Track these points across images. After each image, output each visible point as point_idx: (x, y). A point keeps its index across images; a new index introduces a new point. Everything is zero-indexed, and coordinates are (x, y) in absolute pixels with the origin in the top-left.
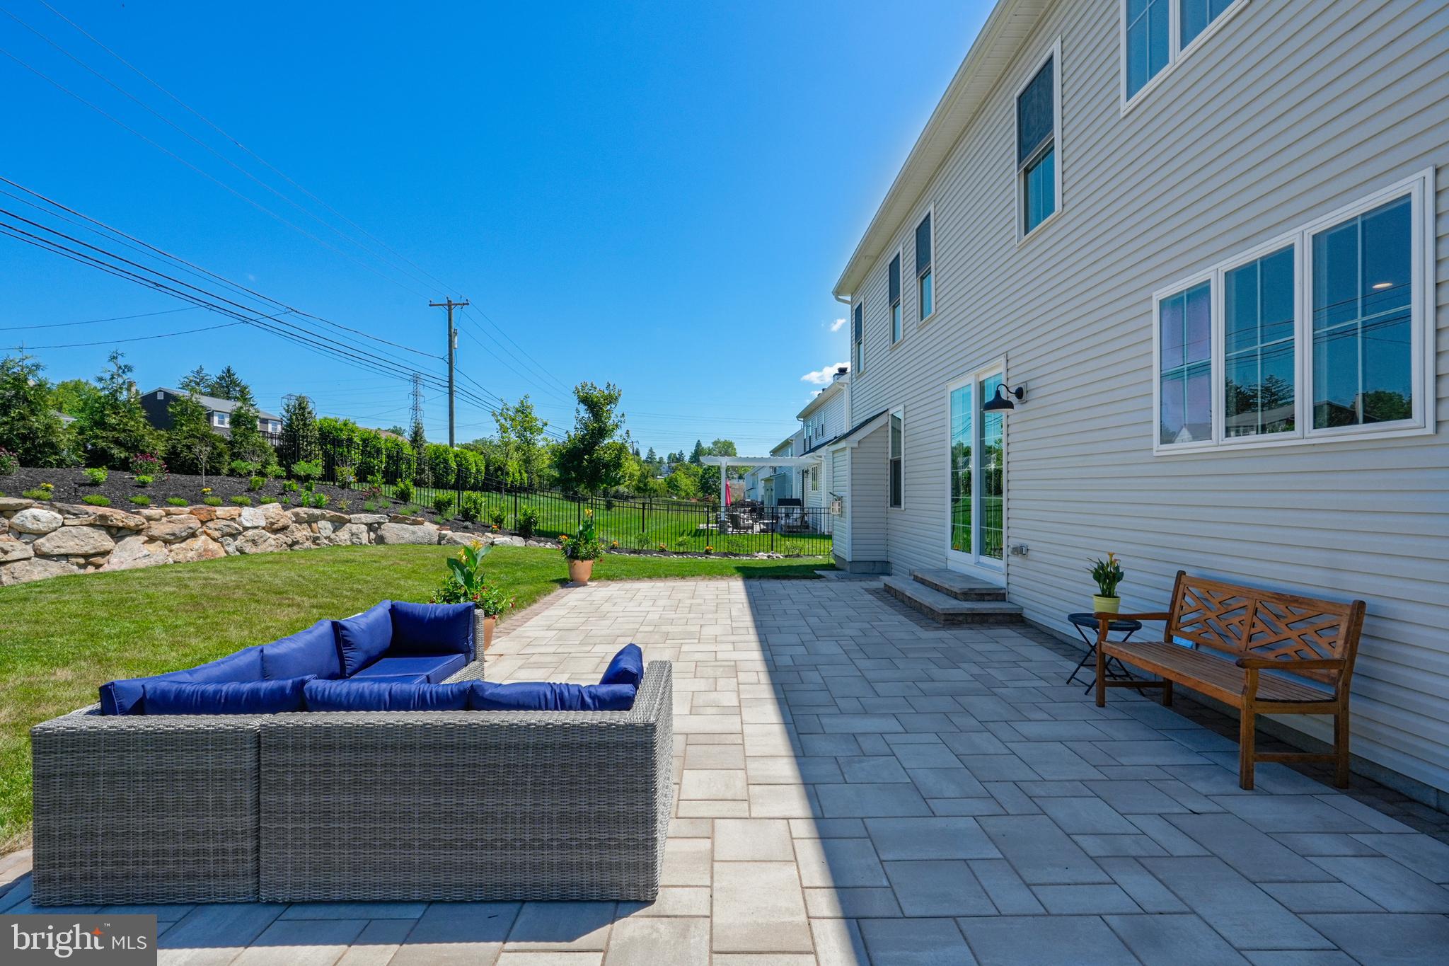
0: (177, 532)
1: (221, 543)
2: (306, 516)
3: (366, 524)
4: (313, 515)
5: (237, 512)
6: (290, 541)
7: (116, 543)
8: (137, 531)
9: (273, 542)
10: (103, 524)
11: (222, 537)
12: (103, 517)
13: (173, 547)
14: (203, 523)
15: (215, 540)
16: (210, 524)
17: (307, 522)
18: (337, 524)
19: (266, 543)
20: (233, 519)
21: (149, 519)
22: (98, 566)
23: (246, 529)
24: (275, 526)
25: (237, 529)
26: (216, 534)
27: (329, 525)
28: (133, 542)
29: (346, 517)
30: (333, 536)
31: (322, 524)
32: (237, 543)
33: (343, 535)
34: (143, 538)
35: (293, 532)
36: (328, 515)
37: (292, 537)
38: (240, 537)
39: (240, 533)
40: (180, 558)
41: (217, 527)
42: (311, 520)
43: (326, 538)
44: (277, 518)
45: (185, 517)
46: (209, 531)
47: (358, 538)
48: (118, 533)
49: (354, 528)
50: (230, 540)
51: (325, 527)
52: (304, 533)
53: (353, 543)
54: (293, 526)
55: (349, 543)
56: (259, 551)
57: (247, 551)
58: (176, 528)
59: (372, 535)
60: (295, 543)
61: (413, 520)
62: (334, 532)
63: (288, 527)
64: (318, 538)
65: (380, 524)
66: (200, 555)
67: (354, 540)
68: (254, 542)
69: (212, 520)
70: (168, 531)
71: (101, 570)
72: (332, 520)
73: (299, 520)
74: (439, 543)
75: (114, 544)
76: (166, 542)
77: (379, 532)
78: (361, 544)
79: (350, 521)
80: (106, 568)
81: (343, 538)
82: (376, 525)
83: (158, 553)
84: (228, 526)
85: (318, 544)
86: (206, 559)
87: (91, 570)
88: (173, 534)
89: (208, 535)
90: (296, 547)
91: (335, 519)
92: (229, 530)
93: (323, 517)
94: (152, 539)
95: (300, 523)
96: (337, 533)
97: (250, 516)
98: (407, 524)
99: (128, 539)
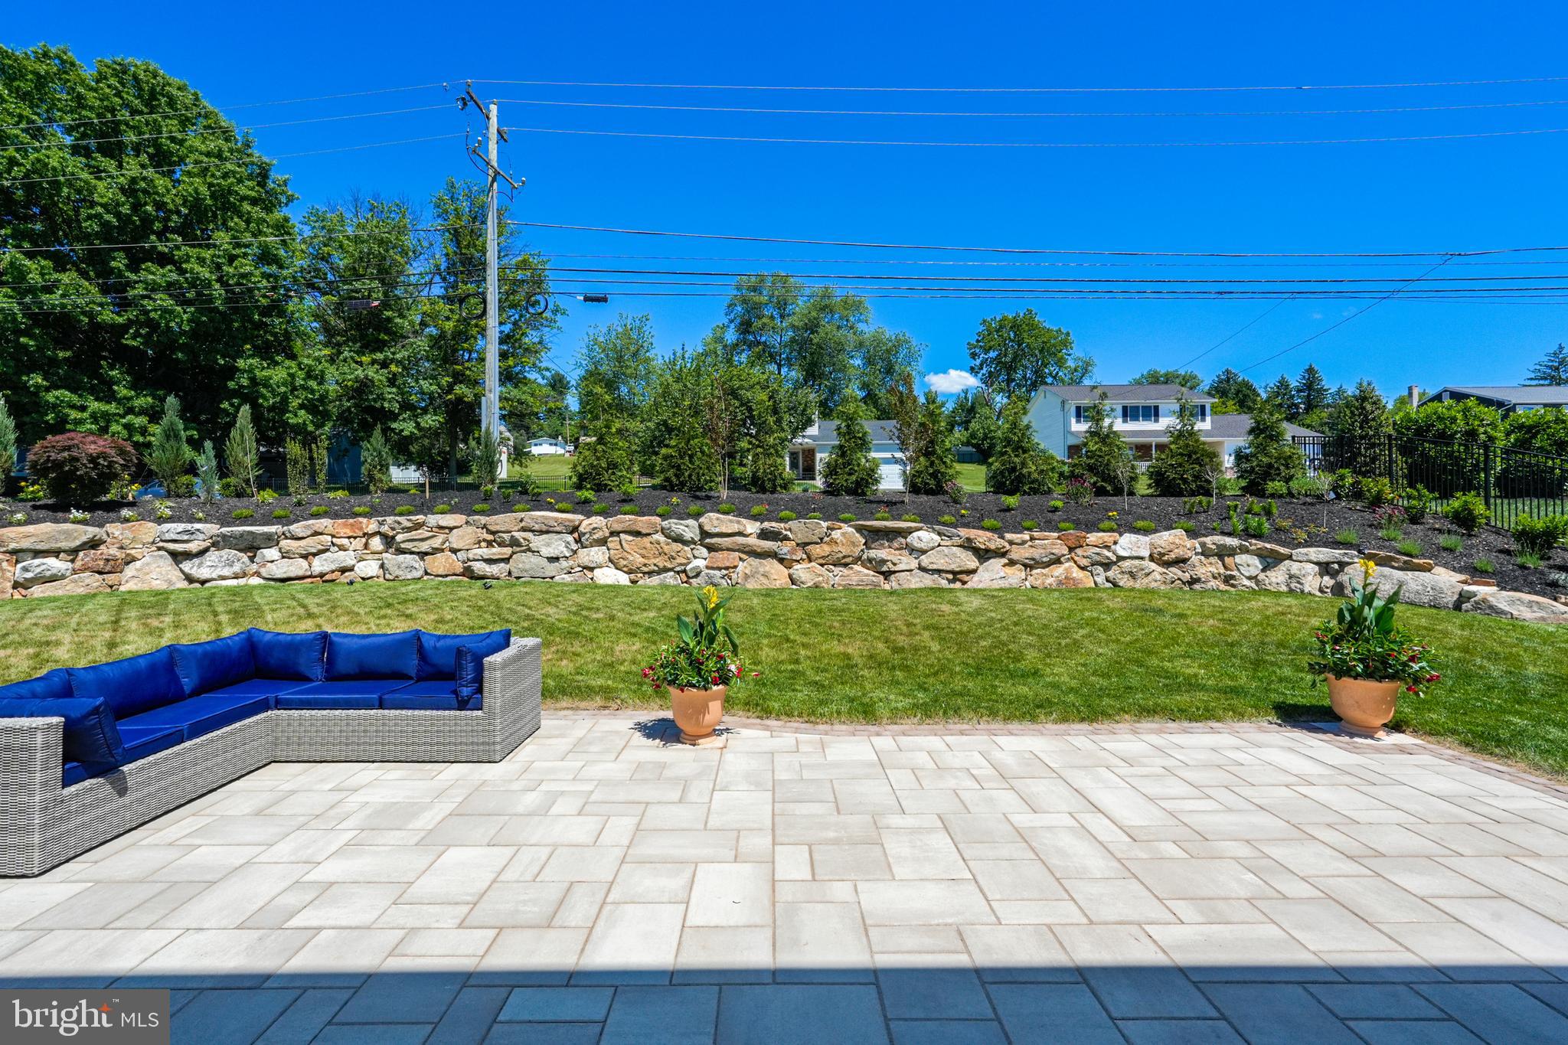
0: (1037, 557)
1: (1091, 572)
2: (1214, 547)
3: (1317, 563)
4: (1224, 546)
5: (1112, 539)
6: (1186, 577)
7: (981, 564)
8: (1000, 554)
9: (1158, 577)
10: (968, 545)
11: (1092, 565)
12: (969, 540)
13: (1035, 572)
14: (1071, 550)
15: (1083, 568)
16: (1079, 551)
17: (1216, 555)
18: (1269, 560)
19: (1150, 578)
20: (1107, 547)
21: (1011, 543)
22: (964, 583)
23: (1121, 558)
24: (1166, 558)
25: (1108, 558)
26: (1084, 562)
27: (1255, 561)
28: (996, 564)
29: (1282, 550)
30: (1262, 576)
31: (1241, 559)
32: (1110, 574)
33: (1277, 577)
34: (1005, 561)
35: (1194, 566)
36: (1253, 547)
37: (1192, 573)
38: (1115, 567)
39: (1115, 563)
40: (1037, 583)
41: (1085, 554)
42: (1223, 553)
43: (1250, 578)
44: (1168, 548)
45: (1051, 543)
46: (1076, 558)
47: (1299, 582)
48: (984, 555)
49: (1295, 568)
50: (1100, 569)
51: (1249, 564)
52: (1210, 569)
53: (1291, 591)
54: (1195, 559)
55: (1284, 588)
56: (1137, 586)
57: (1121, 584)
58: (1036, 554)
59: (1328, 581)
60: (1194, 581)
61: (1405, 562)
62: (1264, 570)
63: (1188, 559)
64: (1233, 577)
65: (1342, 565)
66: (1060, 583)
67: (1293, 586)
68: (1133, 575)
69: (1082, 546)
70: (1027, 555)
71: (965, 586)
72: (1260, 554)
73: (1206, 553)
74: (1457, 606)
75: (978, 564)
76: (1026, 566)
77: (1340, 578)
78: (1302, 592)
79: (1290, 557)
80: (969, 585)
81: (1274, 580)
82: (1336, 566)
83: (1015, 576)
84: (1098, 554)
85: (1233, 586)
86: (1067, 586)
87: (958, 585)
88: (1033, 559)
89: (1075, 562)
90: (1197, 587)
91: (1265, 553)
92: (1097, 558)
93: (1244, 550)
94: (1012, 563)
95: (1207, 556)
96: (1268, 573)
97: (1128, 544)
98: (1393, 567)
99: (992, 560)
